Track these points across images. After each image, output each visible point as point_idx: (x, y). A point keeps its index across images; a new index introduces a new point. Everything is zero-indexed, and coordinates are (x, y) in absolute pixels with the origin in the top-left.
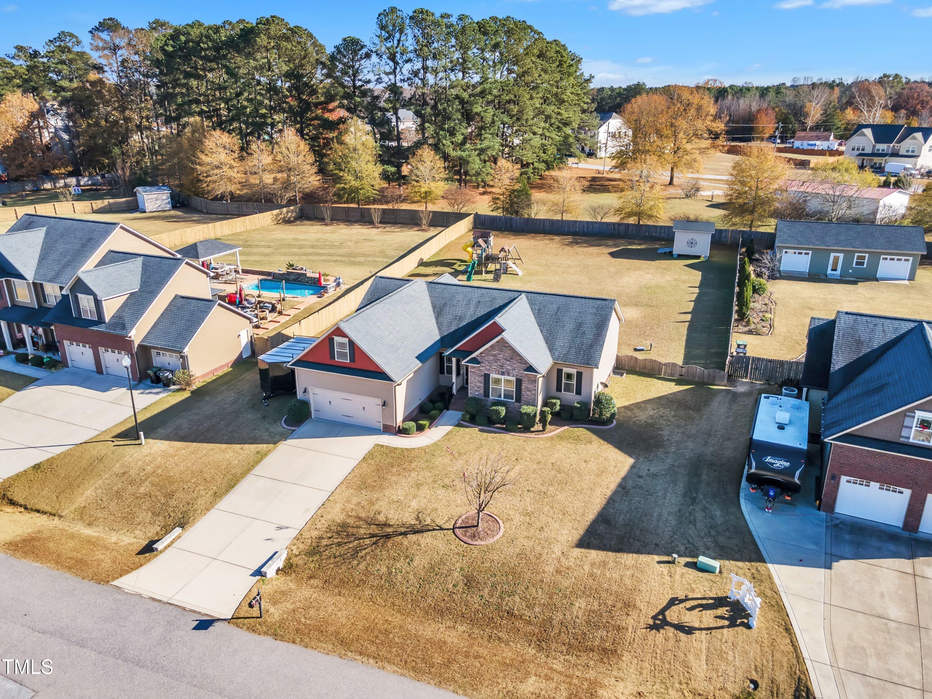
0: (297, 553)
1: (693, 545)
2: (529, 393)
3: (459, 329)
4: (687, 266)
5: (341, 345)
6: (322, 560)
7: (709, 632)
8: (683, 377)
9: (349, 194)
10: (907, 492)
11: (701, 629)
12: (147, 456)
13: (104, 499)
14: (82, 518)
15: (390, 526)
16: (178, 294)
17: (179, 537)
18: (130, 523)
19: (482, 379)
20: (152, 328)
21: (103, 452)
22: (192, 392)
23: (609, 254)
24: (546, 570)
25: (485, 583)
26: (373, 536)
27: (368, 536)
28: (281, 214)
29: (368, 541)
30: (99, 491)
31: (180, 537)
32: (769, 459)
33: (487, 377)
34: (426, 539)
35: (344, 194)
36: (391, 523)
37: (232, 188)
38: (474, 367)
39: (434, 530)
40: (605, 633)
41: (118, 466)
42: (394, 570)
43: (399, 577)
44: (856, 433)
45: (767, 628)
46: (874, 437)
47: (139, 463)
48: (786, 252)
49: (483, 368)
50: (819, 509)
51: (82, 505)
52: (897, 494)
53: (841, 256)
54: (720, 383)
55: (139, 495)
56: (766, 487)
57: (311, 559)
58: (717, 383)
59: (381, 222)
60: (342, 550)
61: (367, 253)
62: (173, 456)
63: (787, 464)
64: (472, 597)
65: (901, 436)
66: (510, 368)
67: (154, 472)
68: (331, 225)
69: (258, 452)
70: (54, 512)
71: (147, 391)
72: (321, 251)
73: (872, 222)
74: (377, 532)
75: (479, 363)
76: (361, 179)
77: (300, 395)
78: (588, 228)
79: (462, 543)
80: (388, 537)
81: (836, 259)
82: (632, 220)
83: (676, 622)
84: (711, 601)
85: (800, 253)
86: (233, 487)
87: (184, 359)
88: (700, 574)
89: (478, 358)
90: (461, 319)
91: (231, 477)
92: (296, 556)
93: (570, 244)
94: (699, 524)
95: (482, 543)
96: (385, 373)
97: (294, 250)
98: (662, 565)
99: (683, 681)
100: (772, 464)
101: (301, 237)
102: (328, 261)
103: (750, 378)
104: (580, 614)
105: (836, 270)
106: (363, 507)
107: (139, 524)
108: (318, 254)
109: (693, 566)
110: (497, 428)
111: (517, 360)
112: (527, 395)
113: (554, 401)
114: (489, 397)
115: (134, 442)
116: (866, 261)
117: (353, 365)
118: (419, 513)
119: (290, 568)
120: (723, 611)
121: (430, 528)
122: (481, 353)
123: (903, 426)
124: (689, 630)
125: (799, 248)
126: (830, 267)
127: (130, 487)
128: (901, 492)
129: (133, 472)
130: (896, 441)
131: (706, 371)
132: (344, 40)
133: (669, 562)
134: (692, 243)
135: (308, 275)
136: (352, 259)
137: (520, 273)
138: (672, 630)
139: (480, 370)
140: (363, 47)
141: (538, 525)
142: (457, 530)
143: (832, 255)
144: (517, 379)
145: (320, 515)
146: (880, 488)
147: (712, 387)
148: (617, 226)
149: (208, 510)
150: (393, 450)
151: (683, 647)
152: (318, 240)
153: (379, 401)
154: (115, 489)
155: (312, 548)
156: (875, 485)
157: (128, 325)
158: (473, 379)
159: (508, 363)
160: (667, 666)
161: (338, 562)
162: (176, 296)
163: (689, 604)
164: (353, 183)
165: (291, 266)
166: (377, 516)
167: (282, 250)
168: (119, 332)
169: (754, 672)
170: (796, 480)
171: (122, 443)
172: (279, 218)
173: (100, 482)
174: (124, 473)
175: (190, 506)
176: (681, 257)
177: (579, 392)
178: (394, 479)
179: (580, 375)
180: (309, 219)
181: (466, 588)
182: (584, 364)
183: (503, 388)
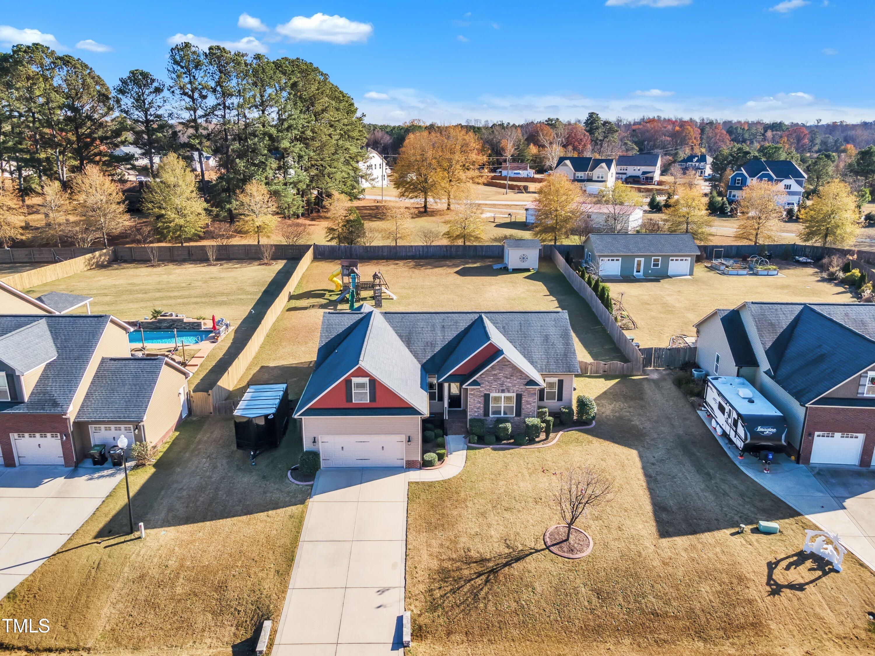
0: (419, 612)
1: (742, 513)
2: (529, 406)
3: (435, 354)
4: (525, 278)
5: (361, 386)
6: (447, 613)
7: (814, 584)
8: (606, 373)
9: (173, 233)
10: (861, 437)
11: (807, 584)
12: (159, 550)
13: (135, 614)
14: (119, 644)
15: (489, 560)
16: (105, 356)
17: (274, 632)
18: (190, 632)
19: (482, 399)
20: (85, 400)
21: (96, 558)
22: (155, 466)
23: (457, 272)
24: (655, 565)
25: (614, 592)
26: (479, 575)
27: (475, 576)
28: (94, 258)
29: (479, 581)
30: (120, 606)
31: (276, 631)
32: (760, 429)
33: (487, 397)
34: (530, 563)
35: (169, 232)
36: (488, 557)
37: (12, 233)
38: (473, 389)
39: (531, 553)
40: (742, 609)
41: (126, 569)
42: (523, 603)
43: (532, 608)
44: (828, 396)
45: (849, 568)
46: (841, 397)
47: (155, 560)
48: (602, 260)
49: (483, 389)
50: (798, 462)
51: (108, 628)
52: (854, 439)
53: (642, 260)
54: (637, 374)
55: (179, 597)
56: (763, 453)
57: (436, 614)
58: (635, 373)
59: (217, 259)
60: (460, 597)
61: (225, 291)
62: (192, 542)
63: (774, 430)
64: (612, 609)
65: (858, 393)
66: (510, 385)
67: (182, 566)
68: (159, 265)
69: (291, 517)
70: (74, 646)
71: (96, 475)
72: (172, 294)
73: (626, 233)
74: (480, 569)
75: (479, 384)
76: (185, 216)
77: (307, 445)
78: (423, 251)
79: (566, 559)
80: (494, 571)
81: (639, 264)
82: (460, 242)
83: (787, 583)
84: (795, 558)
85: (613, 260)
86: (293, 560)
87: (140, 430)
88: (768, 536)
89: (478, 380)
90: (433, 345)
91: (281, 550)
92: (420, 615)
93: (415, 267)
94: (731, 495)
95: (583, 555)
96: (413, 408)
97: (139, 295)
98: (736, 536)
99: (827, 631)
100: (763, 432)
101: (136, 281)
102: (188, 304)
103: (654, 367)
104: (712, 598)
105: (639, 272)
106: (448, 548)
107: (204, 631)
108: (170, 297)
109: (756, 531)
110: (504, 444)
111: (517, 377)
112: (528, 408)
113: (544, 410)
114: (489, 416)
115: (128, 537)
116: (660, 263)
117: (374, 405)
118: (505, 540)
119: (421, 630)
120: (809, 564)
121: (527, 553)
122: (480, 375)
123: (859, 385)
124: (800, 587)
125: (612, 257)
126: (635, 270)
127: (160, 591)
128: (857, 437)
129: (154, 572)
130: (854, 397)
131: (625, 365)
132: (132, 72)
133: (738, 533)
134: (523, 259)
135: (185, 321)
136: (213, 299)
137: (395, 297)
138: (787, 591)
139: (480, 391)
140: (153, 81)
141: (614, 525)
142: (552, 548)
143: (636, 259)
144: (517, 395)
145: (413, 567)
146: (842, 437)
147: (633, 378)
148: (448, 248)
149: (284, 592)
150: (430, 485)
151: (806, 603)
152: (159, 283)
153: (403, 438)
154: (141, 597)
155: (429, 603)
156: (838, 435)
157: (60, 400)
158: (472, 401)
159: (509, 380)
160: (806, 623)
161: (463, 610)
162: (103, 359)
163: (784, 564)
164: (177, 220)
165: (158, 312)
166: (469, 553)
167: (125, 297)
168: (49, 410)
169: (867, 607)
170: (783, 443)
171: (112, 542)
172: (92, 263)
173: (114, 595)
174: (142, 577)
175: (258, 592)
176: (516, 271)
177: (560, 399)
178: (455, 513)
179: (561, 382)
180: (126, 261)
181: (600, 601)
182: (566, 372)
183: (503, 405)
